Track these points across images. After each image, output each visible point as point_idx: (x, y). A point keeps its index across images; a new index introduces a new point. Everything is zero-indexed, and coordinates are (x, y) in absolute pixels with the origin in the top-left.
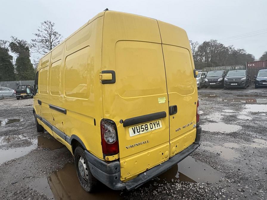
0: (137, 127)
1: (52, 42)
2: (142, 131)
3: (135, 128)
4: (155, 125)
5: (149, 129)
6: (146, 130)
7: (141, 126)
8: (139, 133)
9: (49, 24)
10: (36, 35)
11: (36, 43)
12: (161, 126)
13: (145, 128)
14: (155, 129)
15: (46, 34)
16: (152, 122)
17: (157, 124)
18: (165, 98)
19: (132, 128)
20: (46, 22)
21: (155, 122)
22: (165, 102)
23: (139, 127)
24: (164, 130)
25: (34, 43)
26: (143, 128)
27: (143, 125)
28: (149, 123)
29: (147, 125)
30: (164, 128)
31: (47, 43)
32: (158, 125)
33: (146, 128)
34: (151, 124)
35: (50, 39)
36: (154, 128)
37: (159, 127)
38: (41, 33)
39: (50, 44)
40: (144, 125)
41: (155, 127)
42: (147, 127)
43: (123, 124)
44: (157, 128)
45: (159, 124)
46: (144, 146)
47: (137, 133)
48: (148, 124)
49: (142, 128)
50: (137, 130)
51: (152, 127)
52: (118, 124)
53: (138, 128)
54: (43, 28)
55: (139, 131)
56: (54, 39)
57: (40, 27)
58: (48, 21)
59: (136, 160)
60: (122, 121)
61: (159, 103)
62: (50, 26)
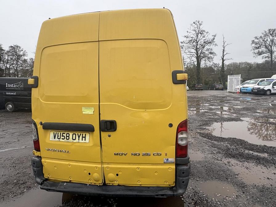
0: (58, 133)
1: (198, 41)
2: (62, 139)
3: (56, 133)
4: (79, 137)
5: (71, 140)
6: (67, 139)
7: (63, 134)
8: (58, 140)
9: (198, 23)
10: (185, 36)
11: (184, 44)
12: (87, 141)
13: (65, 136)
14: (79, 142)
15: (194, 35)
16: (77, 134)
17: (83, 137)
18: (93, 108)
19: (54, 133)
20: (195, 22)
21: (81, 134)
22: (92, 113)
23: (61, 133)
24: (92, 146)
25: (183, 44)
26: (64, 136)
27: (64, 132)
28: (73, 133)
29: (69, 134)
30: (91, 144)
31: (194, 43)
32: (84, 139)
33: (67, 136)
34: (74, 135)
35: (197, 38)
36: (77, 140)
37: (84, 141)
38: (189, 34)
39: (196, 44)
40: (66, 133)
41: (79, 140)
42: (69, 137)
43: (42, 126)
44: (80, 141)
45: (85, 137)
46: (64, 155)
47: (56, 139)
48: (71, 134)
49: (62, 136)
50: (58, 136)
51: (74, 138)
52: (39, 125)
53: (59, 135)
54: (191, 29)
55: (59, 137)
56: (200, 38)
57: (189, 29)
58: (196, 21)
59: (56, 165)
60: (41, 124)
61: (84, 113)
62: (199, 25)
